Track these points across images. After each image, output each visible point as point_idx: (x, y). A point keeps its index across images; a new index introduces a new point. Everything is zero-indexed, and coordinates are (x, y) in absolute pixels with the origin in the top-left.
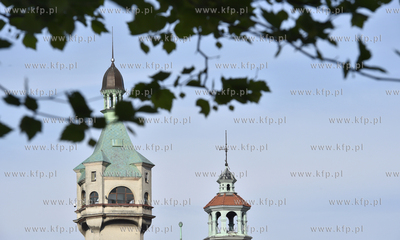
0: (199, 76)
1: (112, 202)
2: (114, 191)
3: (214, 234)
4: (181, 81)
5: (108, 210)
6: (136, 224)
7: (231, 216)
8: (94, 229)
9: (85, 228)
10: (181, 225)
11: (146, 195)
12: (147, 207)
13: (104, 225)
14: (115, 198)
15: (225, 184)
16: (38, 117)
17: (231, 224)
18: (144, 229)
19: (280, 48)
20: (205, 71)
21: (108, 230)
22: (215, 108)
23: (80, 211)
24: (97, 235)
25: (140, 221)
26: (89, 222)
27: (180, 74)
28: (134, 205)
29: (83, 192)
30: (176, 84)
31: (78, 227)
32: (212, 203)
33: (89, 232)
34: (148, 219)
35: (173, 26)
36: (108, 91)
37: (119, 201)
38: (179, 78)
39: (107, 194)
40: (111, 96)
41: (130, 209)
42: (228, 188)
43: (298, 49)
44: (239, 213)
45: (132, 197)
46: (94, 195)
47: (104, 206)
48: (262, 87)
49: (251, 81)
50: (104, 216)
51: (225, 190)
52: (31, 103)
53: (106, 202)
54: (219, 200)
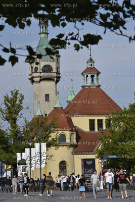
0: (76, 36)
1: (44, 71)
2: (44, 67)
3: (85, 84)
4: (68, 38)
5: (42, 74)
6: (54, 80)
7: (92, 77)
8: (37, 82)
9: (33, 82)
10: (72, 80)
11: (58, 68)
12: (58, 73)
13: (41, 80)
14: (45, 69)
15: (90, 64)
16: (16, 56)
17: (93, 80)
18: (57, 82)
19: (106, 30)
20: (78, 34)
21: (42, 82)
22: (82, 48)
23: (30, 75)
24: (38, 84)
25: (55, 79)
26: (35, 79)
27: (67, 35)
28: (52, 72)
29: (32, 67)
30: (66, 39)
31: (30, 81)
32: (84, 71)
33: (35, 83)
34: (58, 78)
35: (65, 17)
36: (41, 26)
37: (47, 71)
38: (67, 37)
39: (41, 68)
40: (43, 27)
41: (51, 74)
42: (91, 65)
43: (112, 31)
44: (96, 75)
45: (52, 69)
46: (36, 69)
47: (40, 73)
48: (99, 38)
49: (95, 36)
50: (41, 77)
51: (90, 66)
52: (13, 51)
53: (41, 71)
54: (87, 70)
